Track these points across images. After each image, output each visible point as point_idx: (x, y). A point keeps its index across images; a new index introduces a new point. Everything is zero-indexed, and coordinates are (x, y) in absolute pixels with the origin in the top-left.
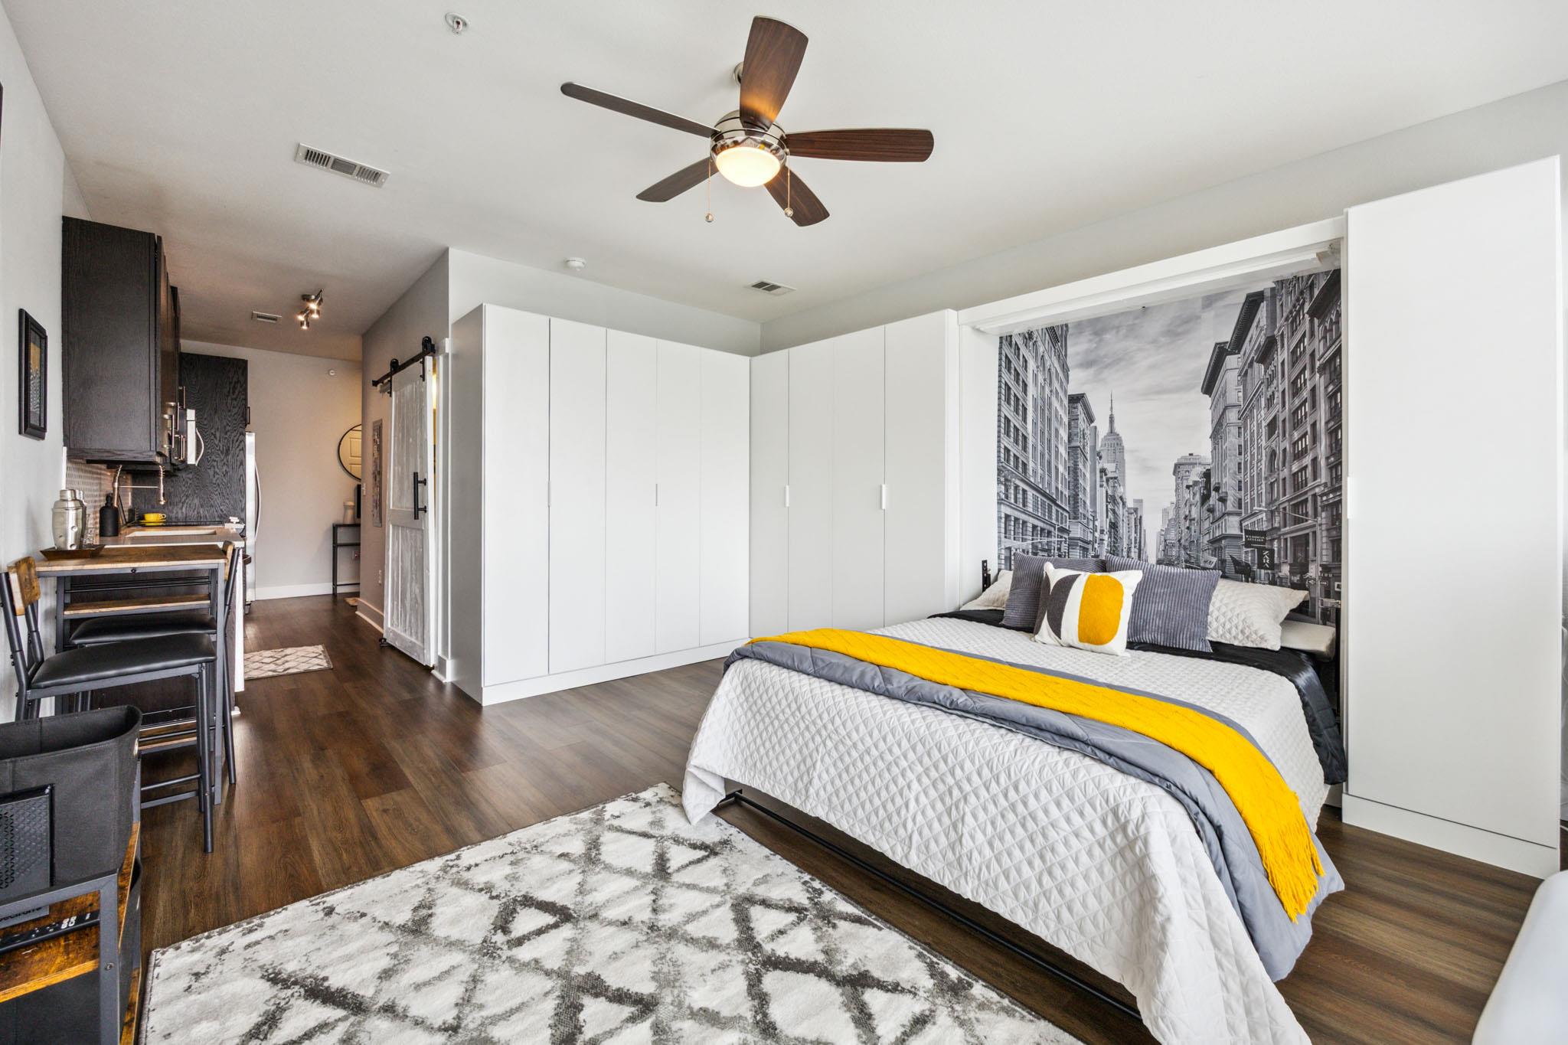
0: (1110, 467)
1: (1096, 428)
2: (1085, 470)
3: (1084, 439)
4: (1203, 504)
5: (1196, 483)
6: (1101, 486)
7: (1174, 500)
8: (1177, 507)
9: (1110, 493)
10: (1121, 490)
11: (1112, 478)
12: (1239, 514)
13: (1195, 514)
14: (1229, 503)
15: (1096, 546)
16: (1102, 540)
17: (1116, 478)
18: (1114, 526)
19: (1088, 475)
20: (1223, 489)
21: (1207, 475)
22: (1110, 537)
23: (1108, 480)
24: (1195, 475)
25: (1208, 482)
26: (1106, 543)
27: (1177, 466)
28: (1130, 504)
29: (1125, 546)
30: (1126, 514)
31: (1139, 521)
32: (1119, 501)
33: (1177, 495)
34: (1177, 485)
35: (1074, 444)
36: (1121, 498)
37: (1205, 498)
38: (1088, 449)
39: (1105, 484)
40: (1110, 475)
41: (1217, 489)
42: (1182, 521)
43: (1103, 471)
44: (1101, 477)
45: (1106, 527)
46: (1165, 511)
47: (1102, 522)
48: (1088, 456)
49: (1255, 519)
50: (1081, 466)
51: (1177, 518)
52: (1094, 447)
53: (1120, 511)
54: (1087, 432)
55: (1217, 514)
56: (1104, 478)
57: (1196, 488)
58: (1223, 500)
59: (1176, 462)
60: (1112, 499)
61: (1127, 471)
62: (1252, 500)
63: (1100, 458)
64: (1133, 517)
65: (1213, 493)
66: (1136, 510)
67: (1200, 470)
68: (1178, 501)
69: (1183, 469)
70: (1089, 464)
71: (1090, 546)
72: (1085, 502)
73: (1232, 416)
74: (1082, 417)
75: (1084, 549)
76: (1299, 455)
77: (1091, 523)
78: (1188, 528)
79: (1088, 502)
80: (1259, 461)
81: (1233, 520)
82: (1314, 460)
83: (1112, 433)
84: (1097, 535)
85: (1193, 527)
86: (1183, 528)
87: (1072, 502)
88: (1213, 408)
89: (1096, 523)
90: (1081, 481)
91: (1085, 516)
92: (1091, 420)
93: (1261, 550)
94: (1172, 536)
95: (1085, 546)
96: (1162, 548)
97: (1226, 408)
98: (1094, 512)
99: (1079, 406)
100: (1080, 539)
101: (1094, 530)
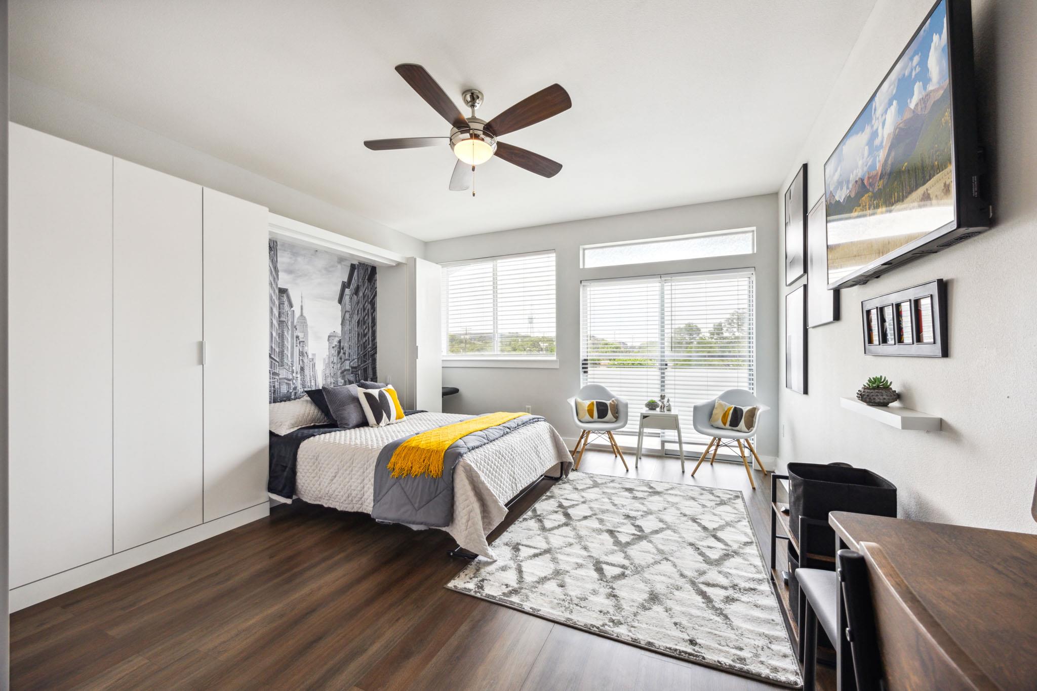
0: (301, 335)
1: (294, 311)
2: (288, 336)
3: (288, 317)
4: (338, 356)
5: (336, 345)
6: (297, 346)
7: (328, 354)
8: (329, 358)
9: (301, 350)
10: (306, 348)
11: (302, 342)
12: (349, 360)
13: (335, 361)
14: (346, 355)
15: (294, 381)
16: (297, 378)
17: (304, 342)
18: (302, 369)
19: (289, 339)
20: (344, 349)
21: (340, 342)
22: (301, 375)
23: (300, 343)
24: (335, 343)
25: (340, 345)
26: (299, 379)
27: (329, 337)
28: (310, 356)
29: (309, 379)
30: (309, 362)
31: (314, 365)
32: (305, 354)
33: (329, 352)
34: (329, 346)
35: (282, 319)
36: (306, 353)
37: (339, 353)
38: (290, 324)
39: (298, 345)
40: (301, 340)
41: (343, 349)
42: (331, 364)
43: (297, 337)
44: (297, 341)
45: (299, 370)
46: (324, 359)
47: (296, 367)
48: (290, 328)
49: (354, 362)
50: (286, 333)
51: (328, 363)
52: (293, 323)
53: (306, 360)
54: (290, 313)
55: (343, 360)
56: (298, 342)
57: (336, 348)
58: (344, 353)
59: (329, 335)
60: (302, 354)
61: (309, 338)
62: (353, 353)
63: (296, 329)
64: (311, 363)
65: (342, 350)
66: (313, 359)
67: (337, 339)
68: (329, 354)
69: (331, 338)
70: (290, 332)
71: (291, 382)
72: (288, 356)
73: (347, 315)
74: (286, 303)
75: (288, 384)
76: (365, 335)
77: (291, 368)
78: (333, 367)
79: (289, 355)
80: (355, 337)
81: (348, 362)
82: (369, 338)
83: (302, 315)
84: (294, 375)
85: (335, 367)
86: (331, 367)
87: (280, 356)
88: (342, 311)
89: (294, 368)
90: (286, 343)
91: (287, 364)
92: (291, 306)
93: (356, 374)
94: (328, 372)
95: (289, 382)
96: (324, 379)
97: (346, 312)
98: (293, 361)
99: (285, 295)
100: (285, 379)
101: (293, 372)
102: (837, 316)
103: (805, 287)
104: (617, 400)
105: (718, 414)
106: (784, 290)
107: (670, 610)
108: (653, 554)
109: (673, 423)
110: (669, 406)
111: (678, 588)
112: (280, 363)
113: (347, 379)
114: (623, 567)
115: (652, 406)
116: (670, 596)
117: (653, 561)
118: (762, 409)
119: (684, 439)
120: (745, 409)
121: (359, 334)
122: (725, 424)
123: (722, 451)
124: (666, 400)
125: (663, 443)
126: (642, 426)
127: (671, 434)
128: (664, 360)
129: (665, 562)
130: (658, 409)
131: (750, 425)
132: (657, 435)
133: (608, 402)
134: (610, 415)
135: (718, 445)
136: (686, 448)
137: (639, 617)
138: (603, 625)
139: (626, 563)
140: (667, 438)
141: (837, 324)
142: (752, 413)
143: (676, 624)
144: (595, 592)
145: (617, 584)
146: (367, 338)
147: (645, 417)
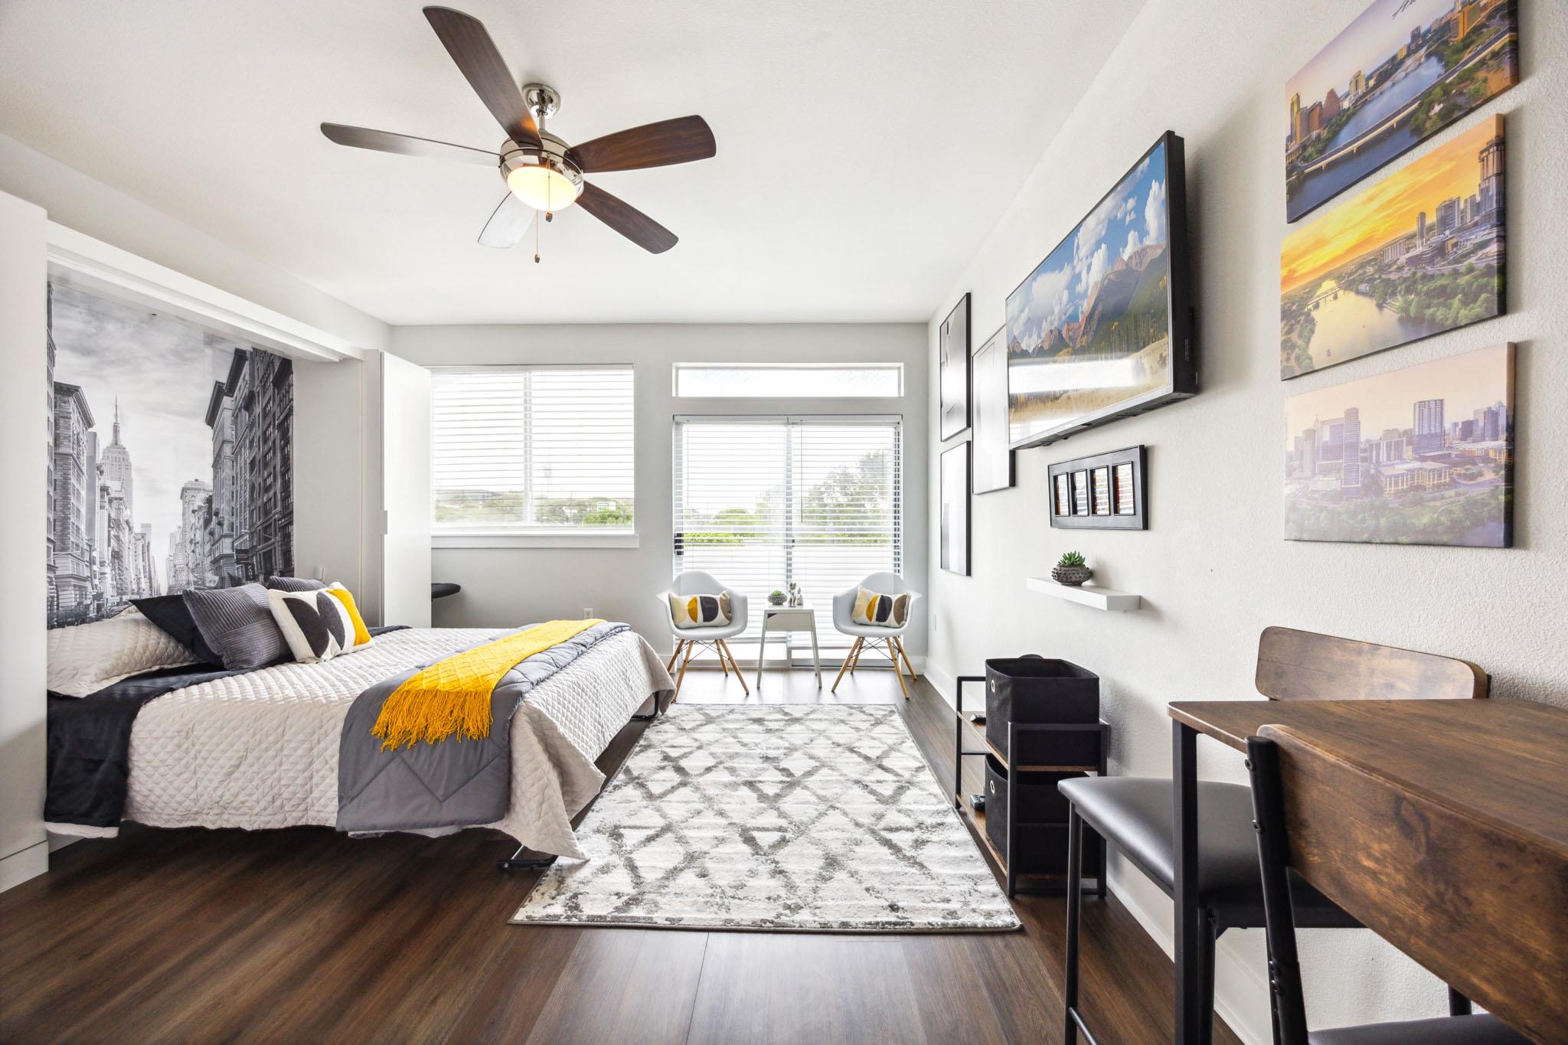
0: (114, 486)
1: (95, 434)
2: (80, 487)
3: (79, 445)
4: (205, 528)
5: (200, 508)
6: (102, 507)
7: (181, 524)
8: (184, 532)
9: (113, 516)
10: (126, 513)
11: (116, 499)
12: (231, 536)
13: (198, 538)
14: (225, 526)
15: (96, 582)
16: (103, 574)
17: (121, 499)
18: (117, 556)
19: (83, 493)
20: (221, 515)
21: (209, 501)
22: (113, 569)
23: (110, 501)
24: (199, 501)
25: (210, 507)
26: (109, 576)
27: (184, 490)
28: (137, 529)
29: (133, 577)
30: (133, 541)
31: (146, 548)
32: (125, 526)
33: (184, 520)
34: (184, 509)
35: (63, 450)
36: (127, 522)
37: (207, 522)
38: (84, 460)
39: (107, 505)
40: (113, 495)
41: (217, 514)
42: (188, 545)
43: (104, 489)
44: (102, 497)
45: (107, 556)
46: (172, 536)
47: (102, 551)
48: (84, 469)
49: (242, 540)
50: (73, 481)
51: (182, 544)
52: (92, 458)
53: (125, 537)
54: (84, 438)
55: (217, 537)
56: (106, 498)
57: (201, 513)
58: (220, 524)
59: (183, 486)
60: (114, 524)
61: (134, 492)
62: (241, 523)
63: (102, 472)
64: (140, 544)
65: (214, 517)
66: (143, 536)
67: (203, 496)
68: (185, 525)
69: (189, 493)
70: (85, 478)
71: (88, 584)
72: (78, 529)
73: (228, 450)
74: (75, 417)
75: (81, 589)
76: (267, 489)
77: (87, 554)
78: (193, 551)
79: (83, 528)
80: (245, 492)
81: (228, 541)
82: (275, 493)
83: (116, 443)
84: (96, 568)
85: (197, 551)
86: (189, 552)
87: (58, 528)
88: (215, 439)
89: (94, 554)
90: (73, 500)
91: (77, 545)
92: (88, 422)
93: (246, 565)
94: (180, 561)
95: (82, 584)
96: (172, 574)
97: (224, 442)
98: (91, 540)
99: (71, 400)
100: (72, 576)
101: (92, 562)
102: (1013, 482)
103: (969, 444)
104: (730, 593)
105: (862, 606)
106: (936, 447)
107: (856, 873)
108: (814, 804)
109: (807, 622)
110: (800, 599)
111: (858, 843)
112: (58, 543)
113: (226, 575)
114: (780, 829)
115: (777, 599)
116: (851, 855)
117: (816, 813)
118: (914, 598)
119: (820, 644)
120: (894, 598)
121: (253, 488)
122: (870, 618)
123: (865, 655)
124: (796, 591)
125: (789, 650)
126: (766, 628)
127: (801, 638)
128: (791, 535)
129: (831, 811)
130: (786, 604)
131: (900, 618)
132: (783, 640)
133: (718, 597)
134: (721, 616)
135: (861, 648)
136: (823, 654)
137: (821, 893)
138: (778, 916)
139: (783, 823)
140: (794, 643)
141: (1013, 490)
142: (903, 602)
143: (867, 890)
144: (753, 873)
145: (780, 855)
146: (271, 493)
147: (770, 615)
